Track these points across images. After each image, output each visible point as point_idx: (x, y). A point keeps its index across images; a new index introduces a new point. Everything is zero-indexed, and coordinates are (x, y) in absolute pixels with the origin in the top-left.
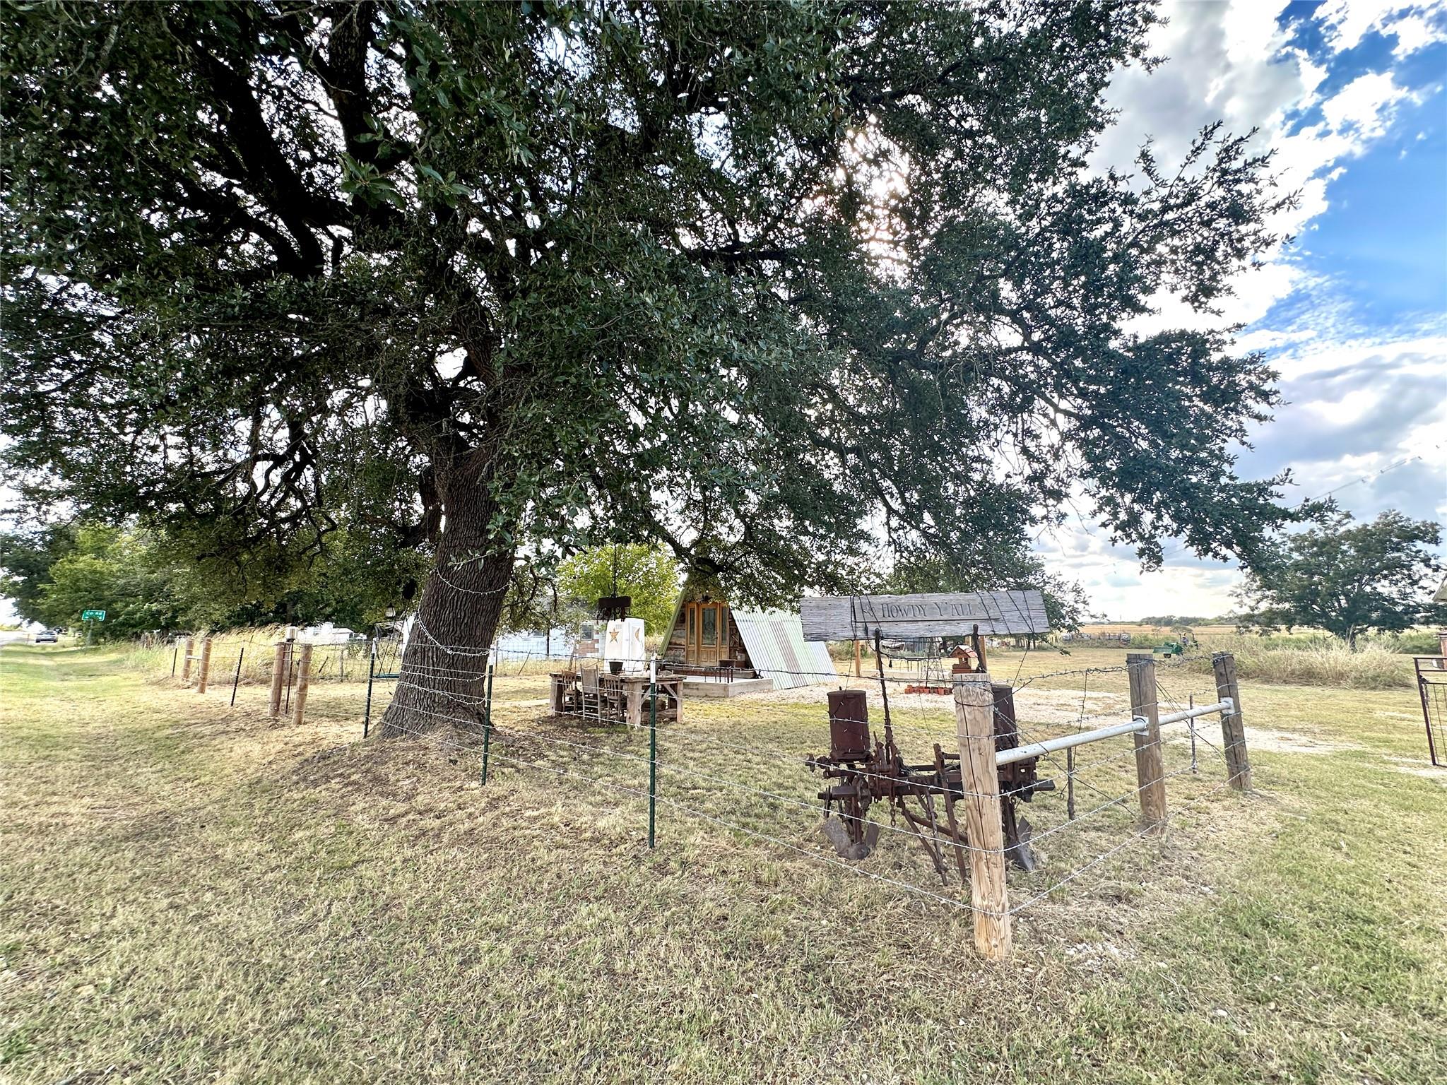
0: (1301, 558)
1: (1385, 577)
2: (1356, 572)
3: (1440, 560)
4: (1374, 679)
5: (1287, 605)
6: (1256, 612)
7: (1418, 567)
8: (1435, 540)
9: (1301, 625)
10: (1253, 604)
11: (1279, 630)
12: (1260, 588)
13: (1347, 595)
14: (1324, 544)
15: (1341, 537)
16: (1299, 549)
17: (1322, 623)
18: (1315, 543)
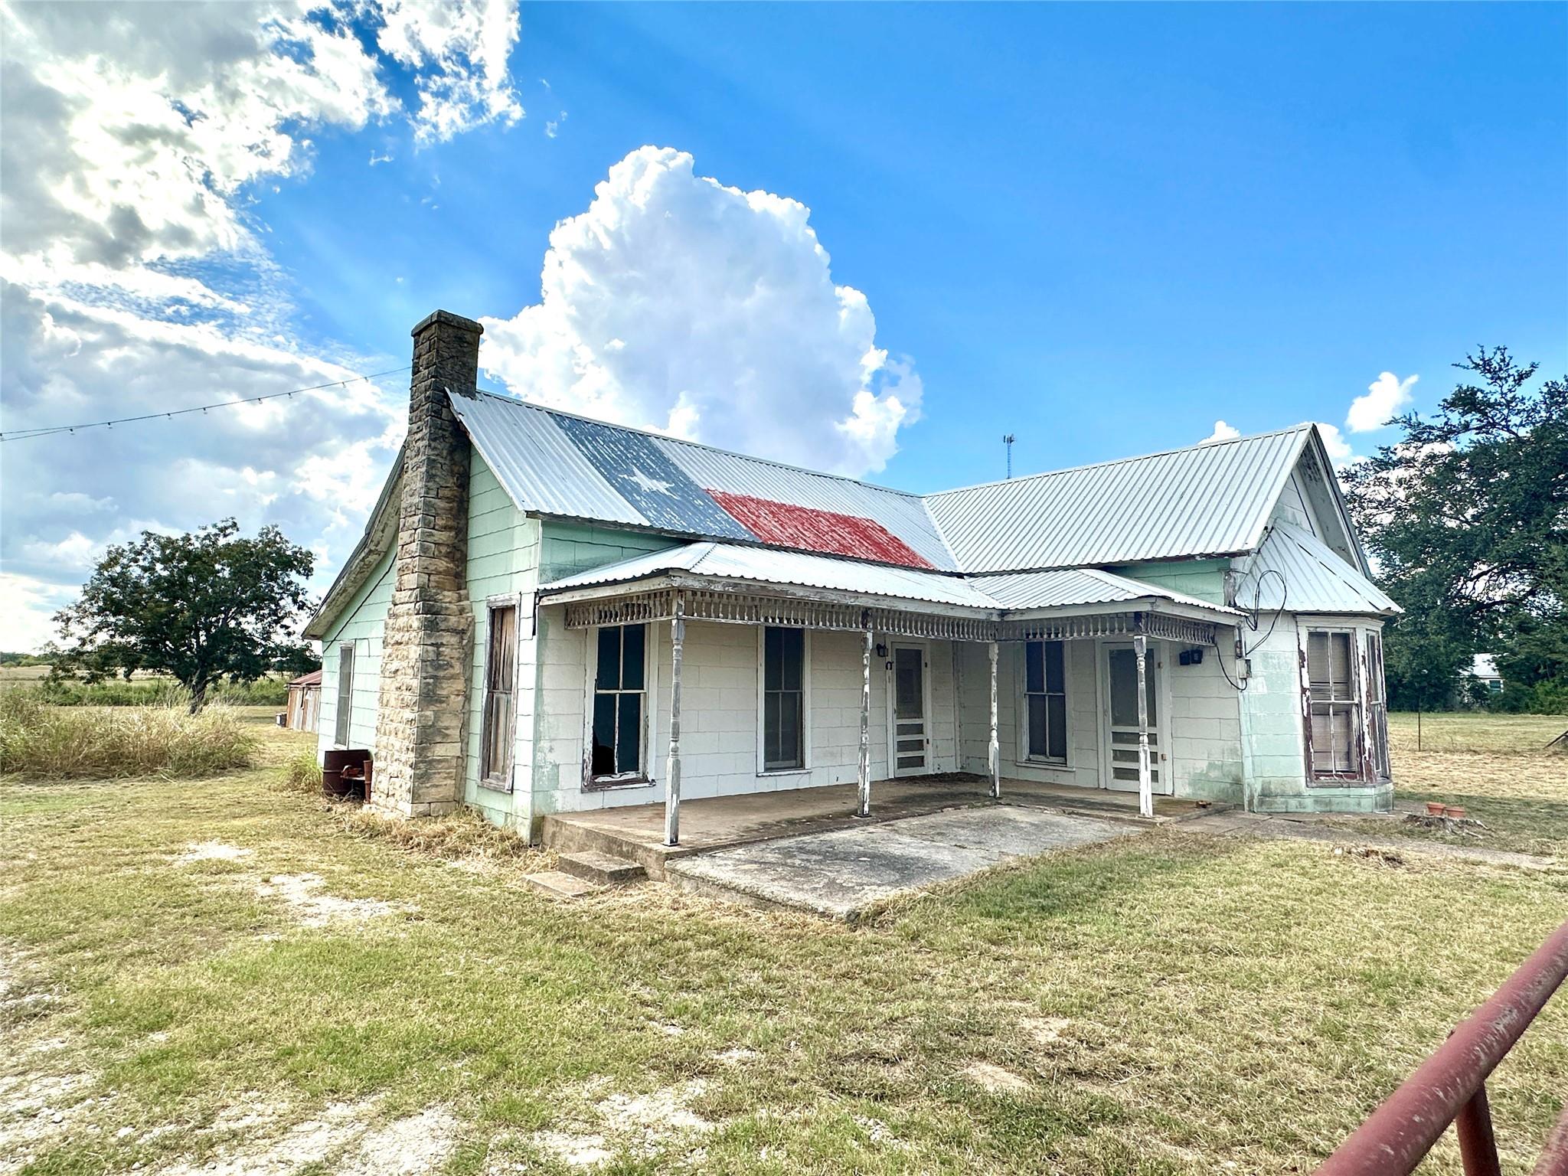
0: (165, 573)
1: (253, 611)
2: (224, 601)
3: (307, 596)
4: (205, 758)
5: (133, 639)
6: (88, 648)
7: (287, 602)
8: (308, 572)
9: (144, 668)
10: (85, 634)
11: (114, 675)
12: (101, 611)
13: (208, 631)
14: (198, 557)
15: (218, 552)
16: (165, 560)
17: (171, 667)
18: (188, 555)
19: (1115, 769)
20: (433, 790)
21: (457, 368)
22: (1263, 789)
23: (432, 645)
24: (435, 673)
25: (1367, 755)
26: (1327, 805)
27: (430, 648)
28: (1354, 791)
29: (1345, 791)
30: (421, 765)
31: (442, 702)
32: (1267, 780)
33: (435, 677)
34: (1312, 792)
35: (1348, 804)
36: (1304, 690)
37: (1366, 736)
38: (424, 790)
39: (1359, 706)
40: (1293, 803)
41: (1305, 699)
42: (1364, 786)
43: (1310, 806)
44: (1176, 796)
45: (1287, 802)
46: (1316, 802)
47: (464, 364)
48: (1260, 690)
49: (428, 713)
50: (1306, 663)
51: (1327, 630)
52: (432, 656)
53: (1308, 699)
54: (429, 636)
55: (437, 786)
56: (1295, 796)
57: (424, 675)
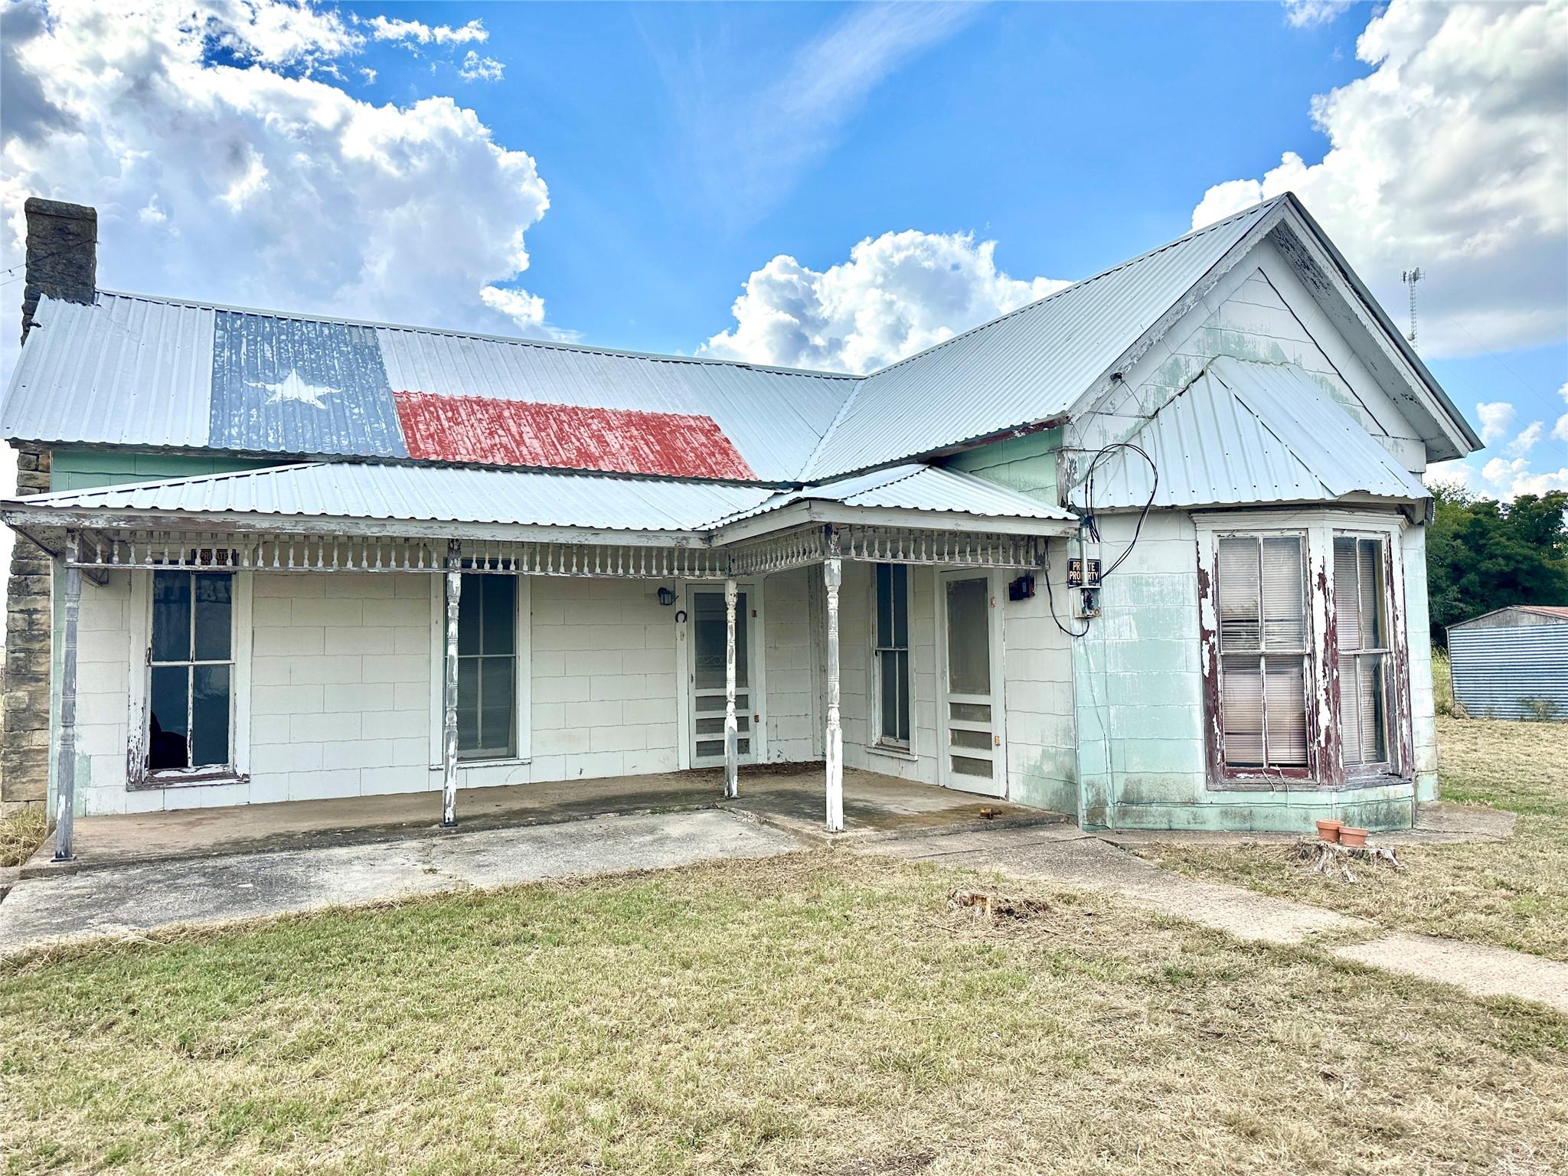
19: (956, 758)
20: (31, 786)
21: (60, 267)
22: (1126, 792)
23: (21, 611)
24: (27, 646)
25: (1322, 738)
26: (1244, 818)
27: (17, 616)
28: (1294, 797)
29: (1280, 797)
30: (14, 757)
31: (38, 680)
32: (1136, 777)
33: (27, 651)
34: (1216, 798)
35: (1286, 820)
36: (1205, 635)
37: (1323, 707)
38: (19, 786)
39: (1312, 656)
40: (1181, 817)
41: (1206, 648)
42: (1315, 789)
43: (1212, 820)
44: (1011, 800)
45: (1169, 814)
46: (1225, 814)
47: (70, 262)
48: (1126, 635)
49: (20, 694)
50: (1209, 591)
51: (1255, 534)
52: (21, 625)
53: (1212, 648)
54: (17, 602)
55: (36, 781)
56: (1185, 804)
57: (12, 648)
